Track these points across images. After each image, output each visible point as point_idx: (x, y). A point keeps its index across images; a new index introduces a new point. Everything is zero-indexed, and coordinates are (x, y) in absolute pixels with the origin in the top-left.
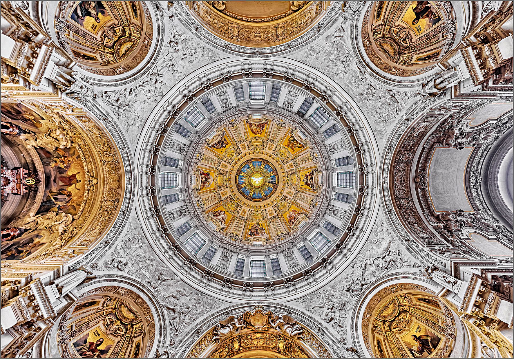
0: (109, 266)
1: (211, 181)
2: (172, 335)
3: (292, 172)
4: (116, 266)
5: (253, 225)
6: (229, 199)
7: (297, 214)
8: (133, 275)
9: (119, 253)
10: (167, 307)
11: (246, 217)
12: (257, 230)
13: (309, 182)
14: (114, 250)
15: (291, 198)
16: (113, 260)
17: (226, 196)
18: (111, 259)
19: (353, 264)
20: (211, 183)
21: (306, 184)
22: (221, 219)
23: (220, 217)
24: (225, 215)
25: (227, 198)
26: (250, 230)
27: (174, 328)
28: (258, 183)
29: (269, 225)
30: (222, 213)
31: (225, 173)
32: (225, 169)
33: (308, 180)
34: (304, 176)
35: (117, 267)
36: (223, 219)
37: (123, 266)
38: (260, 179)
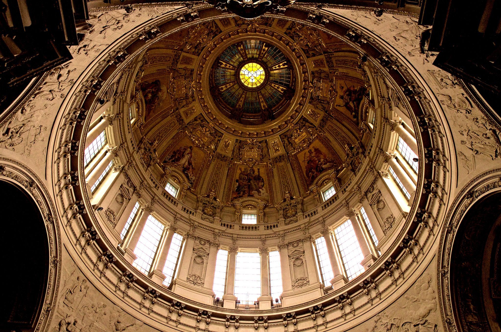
1: (164, 94)
3: (323, 75)
4: (65, 330)
5: (243, 170)
6: (199, 121)
7: (322, 160)
11: (230, 155)
12: (249, 180)
13: (351, 104)
15: (316, 124)
17: (192, 118)
18: (58, 323)
19: (378, 318)
20: (164, 98)
21: (347, 105)
22: (187, 163)
23: (184, 161)
24: (193, 154)
25: (195, 120)
26: (237, 181)
28: (255, 81)
29: (270, 174)
30: (187, 152)
31: (188, 73)
32: (189, 67)
33: (350, 100)
34: (344, 89)
36: (190, 164)
37: (73, 326)
38: (259, 73)
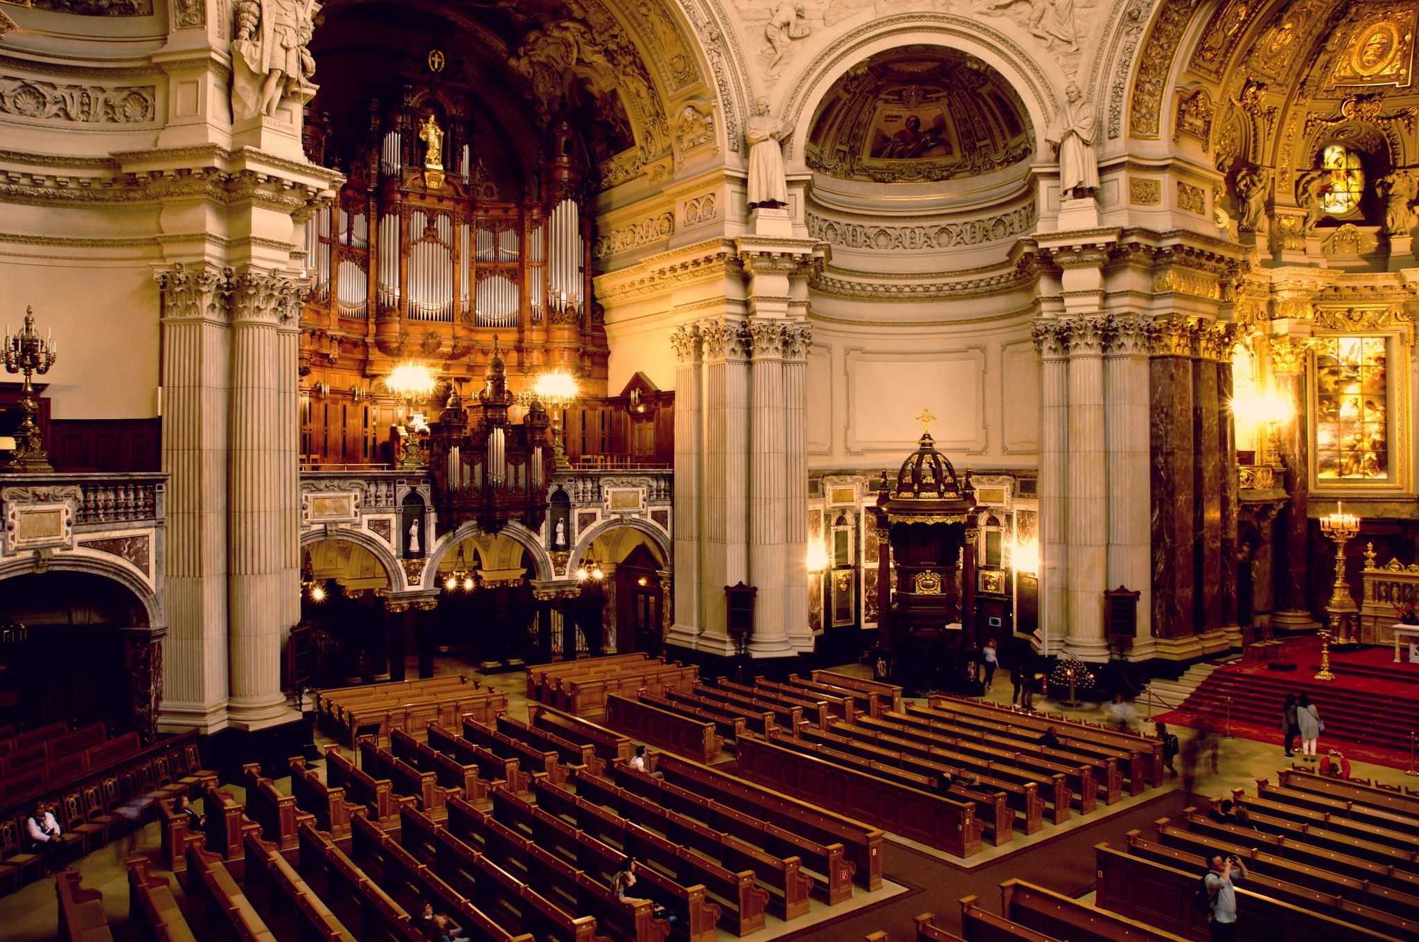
0: (778, 57)
2: (1062, 60)
8: (842, 16)
9: (759, 11)
10: (997, 7)
14: (744, 19)
16: (769, 40)
27: (1056, 41)
35: (792, 39)
